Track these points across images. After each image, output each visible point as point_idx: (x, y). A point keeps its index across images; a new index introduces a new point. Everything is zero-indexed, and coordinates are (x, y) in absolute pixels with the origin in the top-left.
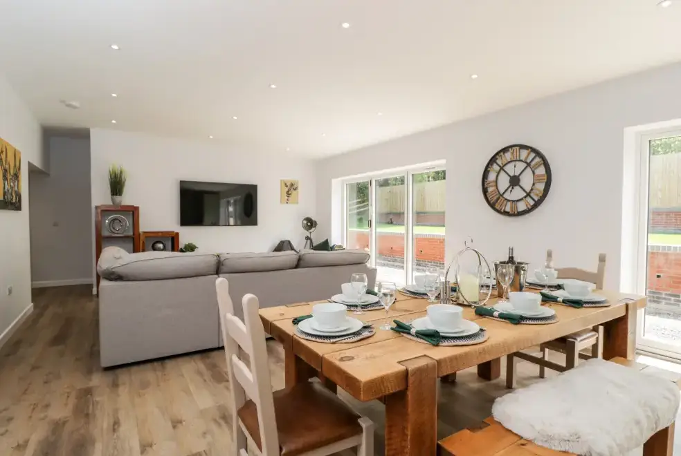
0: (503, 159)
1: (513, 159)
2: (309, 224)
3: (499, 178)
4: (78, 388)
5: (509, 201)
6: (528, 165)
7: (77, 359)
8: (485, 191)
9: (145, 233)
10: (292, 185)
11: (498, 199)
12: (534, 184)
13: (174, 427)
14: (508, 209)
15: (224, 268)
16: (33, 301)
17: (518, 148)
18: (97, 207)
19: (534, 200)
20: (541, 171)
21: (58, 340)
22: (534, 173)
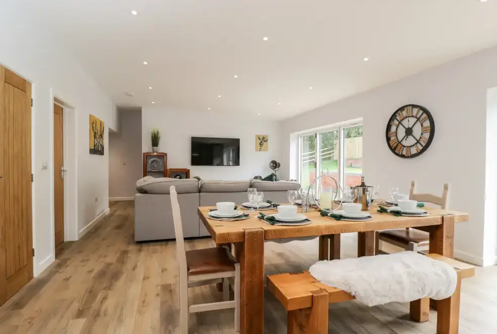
0: (401, 115)
1: (407, 116)
2: (274, 165)
3: (399, 129)
4: (122, 249)
5: (405, 146)
6: (418, 119)
7: (125, 237)
8: (388, 139)
9: (171, 169)
10: (264, 138)
11: (397, 145)
12: (422, 134)
13: (162, 272)
14: (404, 153)
15: (203, 190)
16: (110, 207)
17: (411, 107)
18: (144, 154)
19: (422, 146)
20: (427, 124)
21: (118, 227)
22: (422, 125)
